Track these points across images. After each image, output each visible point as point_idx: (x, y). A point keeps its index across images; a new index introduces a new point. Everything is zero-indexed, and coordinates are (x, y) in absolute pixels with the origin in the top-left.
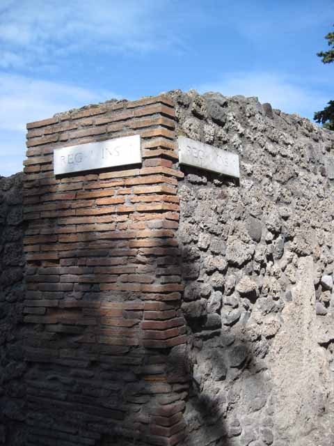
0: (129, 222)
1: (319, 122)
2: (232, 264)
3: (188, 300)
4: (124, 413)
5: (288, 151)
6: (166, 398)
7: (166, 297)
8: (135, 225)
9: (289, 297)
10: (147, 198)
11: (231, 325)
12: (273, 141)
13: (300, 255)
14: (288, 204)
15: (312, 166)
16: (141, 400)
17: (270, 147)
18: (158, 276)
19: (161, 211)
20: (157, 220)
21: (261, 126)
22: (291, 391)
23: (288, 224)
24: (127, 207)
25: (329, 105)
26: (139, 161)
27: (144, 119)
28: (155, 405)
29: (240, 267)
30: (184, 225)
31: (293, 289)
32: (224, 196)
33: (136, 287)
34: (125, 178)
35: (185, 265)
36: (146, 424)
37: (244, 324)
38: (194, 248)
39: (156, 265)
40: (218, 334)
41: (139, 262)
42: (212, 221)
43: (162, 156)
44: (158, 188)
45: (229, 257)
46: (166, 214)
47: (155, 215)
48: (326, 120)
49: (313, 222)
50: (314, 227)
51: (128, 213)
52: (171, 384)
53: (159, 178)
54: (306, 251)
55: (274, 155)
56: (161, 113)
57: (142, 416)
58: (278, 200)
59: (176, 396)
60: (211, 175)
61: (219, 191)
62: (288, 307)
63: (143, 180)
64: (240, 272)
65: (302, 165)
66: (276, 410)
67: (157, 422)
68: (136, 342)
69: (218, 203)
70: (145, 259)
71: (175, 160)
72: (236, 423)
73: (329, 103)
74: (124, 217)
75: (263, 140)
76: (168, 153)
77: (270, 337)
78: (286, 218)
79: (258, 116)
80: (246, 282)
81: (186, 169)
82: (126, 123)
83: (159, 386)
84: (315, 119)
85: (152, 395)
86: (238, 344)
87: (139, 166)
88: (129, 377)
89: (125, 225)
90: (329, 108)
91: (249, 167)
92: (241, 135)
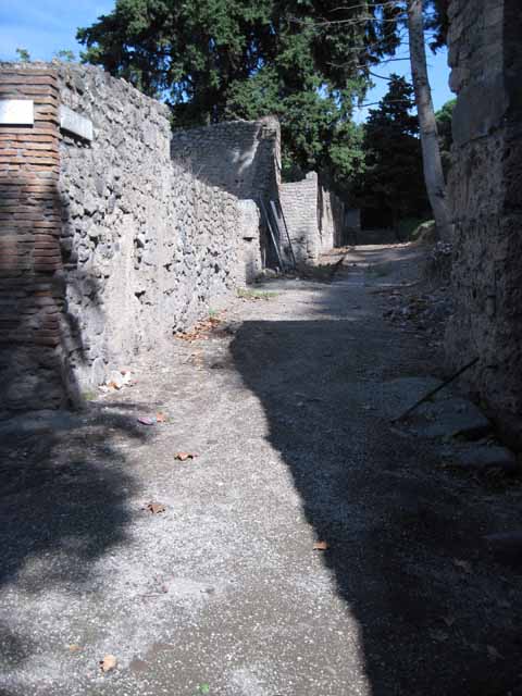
0: (21, 171)
1: (83, 42)
2: (87, 213)
3: (63, 237)
4: (18, 322)
5: (119, 118)
6: (51, 309)
7: (54, 232)
8: (27, 174)
9: (117, 247)
10: (38, 154)
11: (83, 262)
12: (111, 108)
13: (125, 213)
14: (118, 166)
15: (134, 132)
16: (33, 311)
17: (109, 113)
18: (47, 215)
19: (49, 165)
20: (47, 172)
21: (104, 96)
22: (119, 326)
23: (119, 183)
24: (20, 159)
25: (99, 21)
26: (31, 122)
27: (34, 87)
28: (42, 314)
29: (91, 216)
30: (62, 178)
31: (120, 241)
32: (83, 156)
33: (29, 223)
34: (17, 134)
35: (63, 209)
36: (36, 329)
37: (92, 262)
38: (66, 195)
39: (44, 207)
40: (75, 268)
41: (30, 204)
42: (76, 176)
43: (52, 121)
44: (48, 147)
45: (85, 206)
46: (53, 168)
47: (44, 167)
48: (93, 42)
49: (134, 184)
50: (134, 189)
51: (19, 164)
52: (54, 298)
53: (49, 139)
54: (129, 210)
55: (111, 121)
56: (52, 86)
57: (33, 323)
58: (113, 162)
59: (56, 308)
60: (76, 137)
61: (80, 151)
62: (116, 255)
63: (36, 138)
64: (91, 220)
65: (129, 131)
66: (110, 338)
67: (45, 326)
68: (28, 266)
69: (79, 162)
70: (35, 202)
71: (58, 124)
72: (87, 340)
73: (99, 18)
74: (17, 167)
75: (105, 108)
76: (55, 118)
77: (107, 277)
78: (117, 179)
79: (102, 85)
80: (94, 230)
81: (64, 132)
82: (18, 87)
83: (48, 300)
84: (78, 37)
85: (40, 307)
86: (89, 278)
87: (30, 126)
88: (21, 294)
89: (17, 173)
90: (99, 25)
91: (97, 131)
92: (92, 103)
